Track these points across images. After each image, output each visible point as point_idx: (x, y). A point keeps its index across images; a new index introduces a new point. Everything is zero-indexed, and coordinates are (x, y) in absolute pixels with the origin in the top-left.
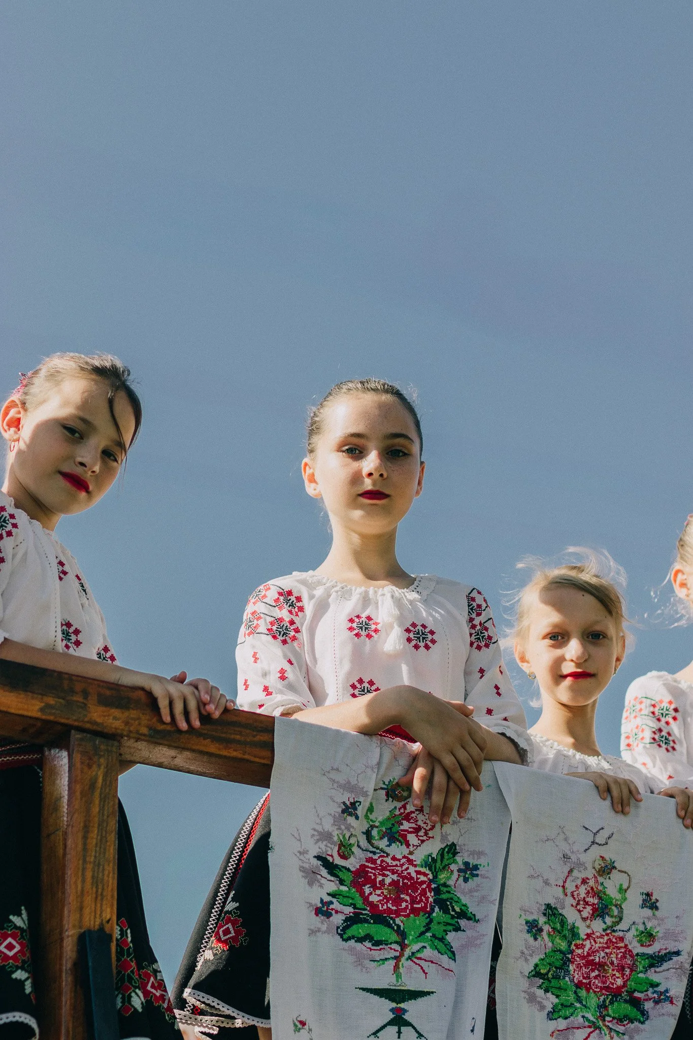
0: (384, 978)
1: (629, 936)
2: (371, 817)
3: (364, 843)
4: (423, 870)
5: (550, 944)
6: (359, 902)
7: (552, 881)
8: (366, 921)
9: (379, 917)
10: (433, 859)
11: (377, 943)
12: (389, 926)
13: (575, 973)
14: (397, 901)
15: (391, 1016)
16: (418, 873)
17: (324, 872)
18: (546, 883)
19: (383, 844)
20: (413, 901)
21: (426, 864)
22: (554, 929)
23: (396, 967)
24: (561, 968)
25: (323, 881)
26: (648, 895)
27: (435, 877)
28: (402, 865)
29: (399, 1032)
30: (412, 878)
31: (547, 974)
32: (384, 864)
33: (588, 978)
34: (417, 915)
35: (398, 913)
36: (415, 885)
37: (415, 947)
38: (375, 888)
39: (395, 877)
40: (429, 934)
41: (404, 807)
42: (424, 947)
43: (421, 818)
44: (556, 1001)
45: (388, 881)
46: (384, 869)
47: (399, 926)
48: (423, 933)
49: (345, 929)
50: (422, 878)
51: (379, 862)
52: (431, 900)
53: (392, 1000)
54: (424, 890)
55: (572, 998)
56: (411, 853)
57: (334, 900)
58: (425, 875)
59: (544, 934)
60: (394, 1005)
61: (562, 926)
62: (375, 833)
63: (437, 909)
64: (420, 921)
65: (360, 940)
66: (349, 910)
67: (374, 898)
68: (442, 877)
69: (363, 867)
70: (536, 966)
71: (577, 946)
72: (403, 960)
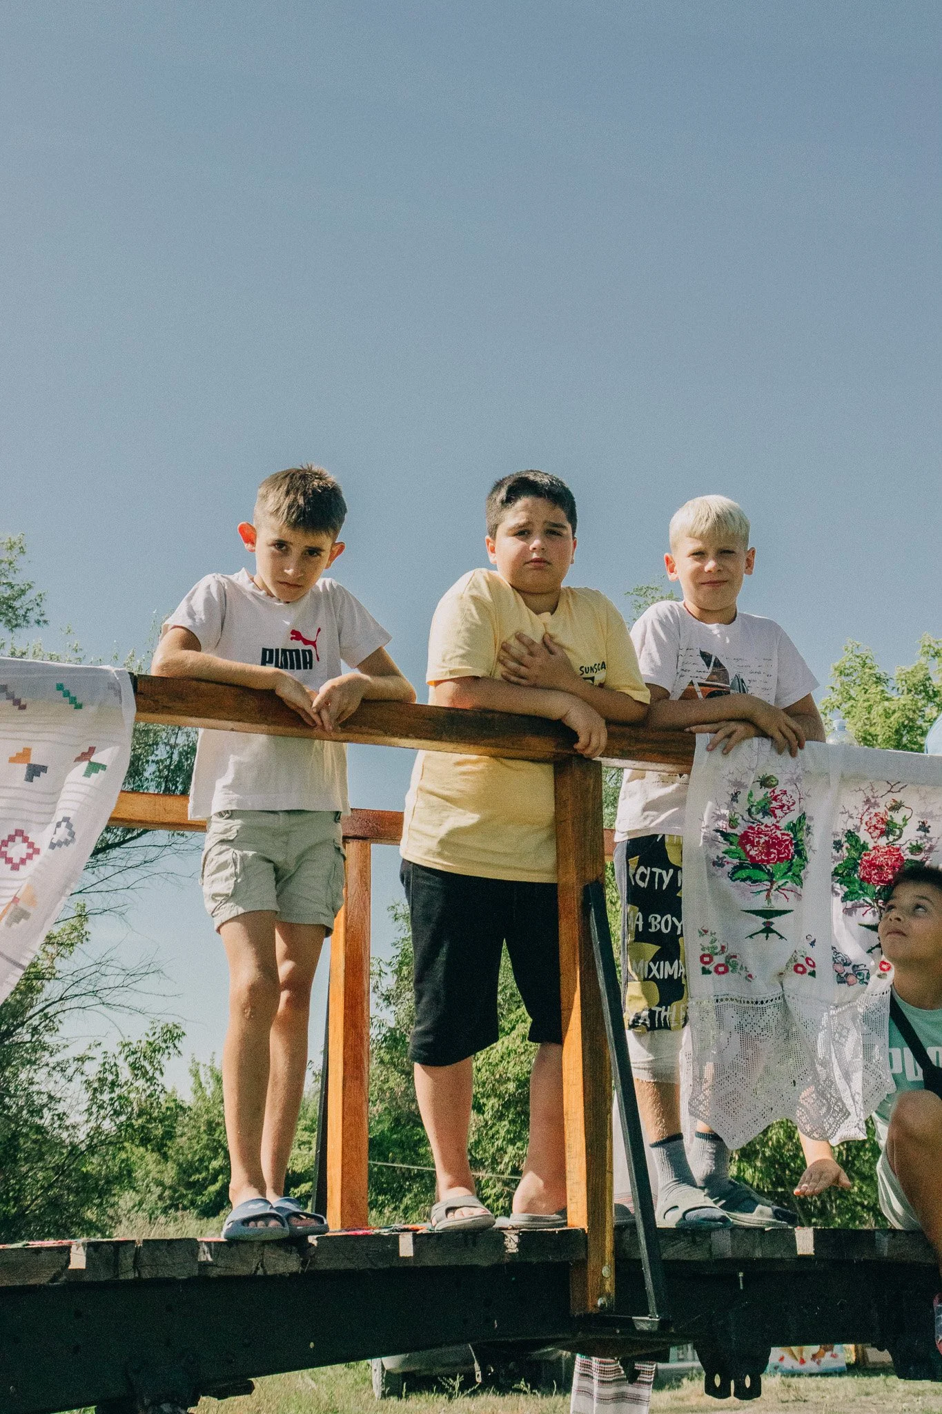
0: (760, 903)
1: (904, 848)
2: (752, 799)
3: (746, 816)
4: (786, 832)
5: (847, 855)
6: (743, 856)
7: (854, 816)
8: (748, 868)
9: (756, 865)
10: (794, 824)
11: (755, 882)
12: (763, 870)
13: (862, 872)
14: (769, 854)
15: (763, 927)
16: (783, 834)
17: (720, 838)
18: (851, 817)
19: (759, 817)
20: (779, 853)
21: (789, 828)
22: (851, 845)
23: (768, 896)
24: (852, 869)
25: (720, 845)
26: (923, 823)
27: (795, 836)
28: (771, 830)
29: (767, 937)
30: (778, 838)
31: (842, 873)
32: (760, 830)
33: (870, 874)
34: (782, 862)
35: (768, 861)
36: (780, 842)
37: (780, 883)
38: (753, 846)
39: (767, 838)
40: (790, 874)
41: (773, 791)
42: (787, 882)
43: (784, 798)
44: (847, 890)
45: (762, 841)
46: (760, 833)
47: (769, 870)
48: (786, 873)
49: (733, 874)
50: (786, 837)
51: (756, 829)
52: (792, 851)
53: (765, 917)
54: (787, 846)
55: (857, 887)
56: (778, 822)
57: (726, 855)
58: (788, 835)
59: (844, 848)
60: (765, 920)
61: (856, 843)
62: (753, 810)
63: (796, 857)
64: (784, 866)
65: (744, 880)
66: (736, 861)
67: (753, 853)
68: (799, 835)
69: (746, 832)
70: (836, 868)
71: (865, 855)
72: (772, 890)
